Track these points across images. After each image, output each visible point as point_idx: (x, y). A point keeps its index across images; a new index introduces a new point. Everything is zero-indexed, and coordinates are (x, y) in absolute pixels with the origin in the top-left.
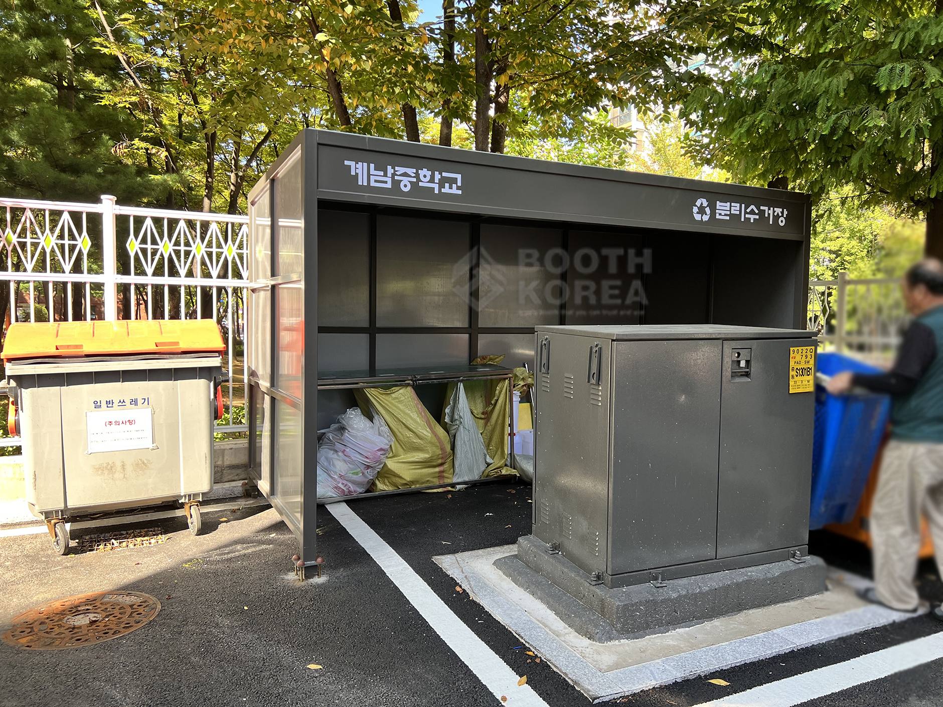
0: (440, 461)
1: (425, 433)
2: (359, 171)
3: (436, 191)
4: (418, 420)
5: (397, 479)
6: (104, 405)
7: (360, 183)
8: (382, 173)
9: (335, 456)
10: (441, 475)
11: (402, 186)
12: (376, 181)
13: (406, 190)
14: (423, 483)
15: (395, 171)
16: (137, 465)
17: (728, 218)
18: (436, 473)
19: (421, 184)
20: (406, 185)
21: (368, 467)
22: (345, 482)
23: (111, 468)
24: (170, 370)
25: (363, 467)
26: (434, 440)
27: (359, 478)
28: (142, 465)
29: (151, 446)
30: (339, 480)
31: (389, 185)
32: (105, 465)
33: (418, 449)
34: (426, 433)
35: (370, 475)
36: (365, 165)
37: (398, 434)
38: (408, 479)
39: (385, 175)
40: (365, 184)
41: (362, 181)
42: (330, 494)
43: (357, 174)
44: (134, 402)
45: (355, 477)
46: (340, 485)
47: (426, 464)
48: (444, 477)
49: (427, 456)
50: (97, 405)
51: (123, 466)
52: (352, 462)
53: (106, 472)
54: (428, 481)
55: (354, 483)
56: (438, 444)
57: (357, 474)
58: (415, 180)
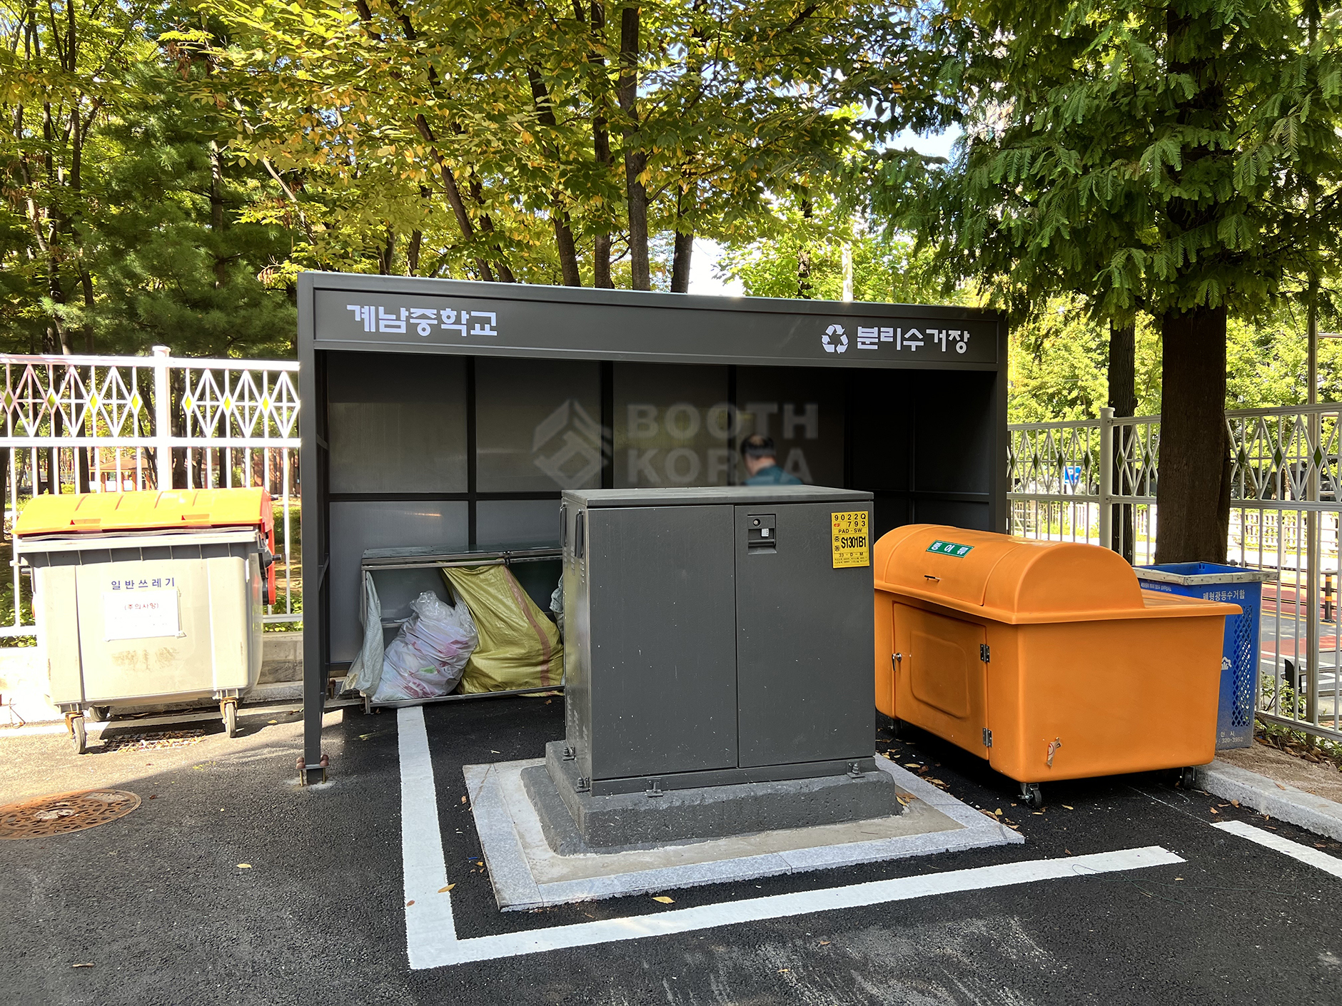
0: (541, 658)
1: (522, 623)
2: (366, 316)
3: (464, 334)
4: (513, 606)
5: (487, 680)
6: (123, 585)
7: (367, 329)
8: (394, 317)
9: (405, 649)
10: (544, 676)
11: (419, 329)
12: (386, 326)
13: (425, 334)
14: (520, 685)
15: (410, 313)
16: (162, 654)
17: (876, 347)
18: (537, 672)
19: (443, 326)
20: (424, 329)
21: (444, 664)
22: (417, 681)
23: (131, 657)
24: (196, 546)
25: (437, 664)
26: (533, 631)
27: (434, 676)
28: (167, 655)
29: (177, 633)
30: (410, 678)
31: (403, 330)
32: (125, 654)
33: (511, 642)
34: (524, 624)
35: (449, 673)
36: (373, 308)
37: (487, 624)
38: (500, 680)
39: (398, 319)
40: (373, 330)
41: (369, 327)
42: (400, 695)
43: (363, 320)
44: (157, 583)
45: (429, 676)
46: (411, 685)
47: (523, 661)
48: (548, 678)
49: (523, 651)
50: (116, 586)
51: (146, 655)
52: (424, 657)
53: (127, 661)
54: (527, 682)
55: (429, 682)
56: (537, 637)
57: (431, 671)
58: (436, 322)
